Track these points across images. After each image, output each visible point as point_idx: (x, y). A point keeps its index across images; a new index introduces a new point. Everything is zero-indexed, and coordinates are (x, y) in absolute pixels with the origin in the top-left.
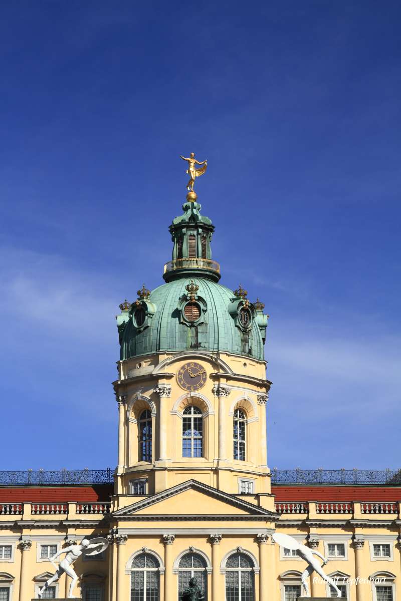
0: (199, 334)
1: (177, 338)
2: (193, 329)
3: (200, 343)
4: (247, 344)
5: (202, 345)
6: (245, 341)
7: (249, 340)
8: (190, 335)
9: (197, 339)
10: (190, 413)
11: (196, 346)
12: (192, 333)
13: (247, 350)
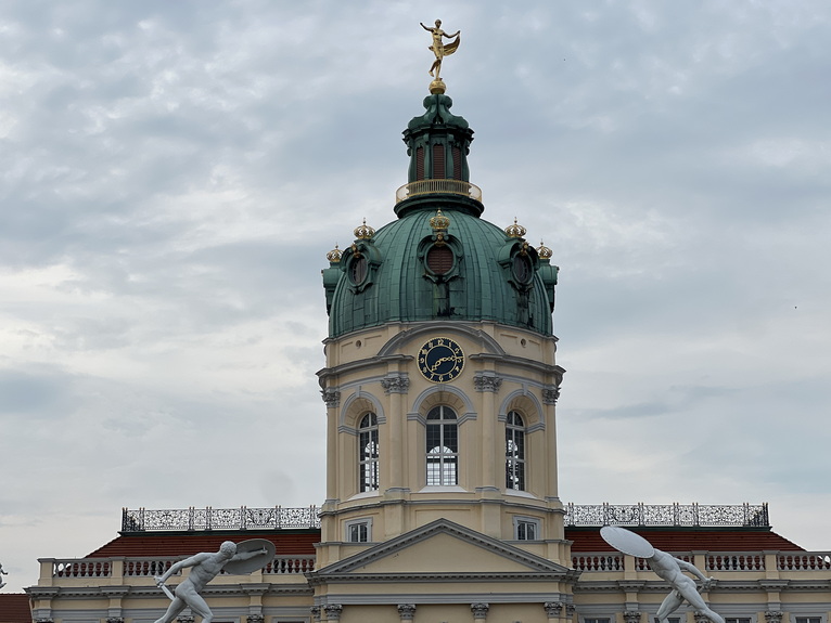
0: (451, 295)
1: (417, 301)
2: (442, 287)
3: (453, 309)
4: (526, 310)
5: (455, 311)
6: (523, 305)
7: (530, 305)
8: (436, 296)
9: (448, 302)
10: (438, 418)
11: (448, 312)
12: (441, 293)
13: (526, 320)
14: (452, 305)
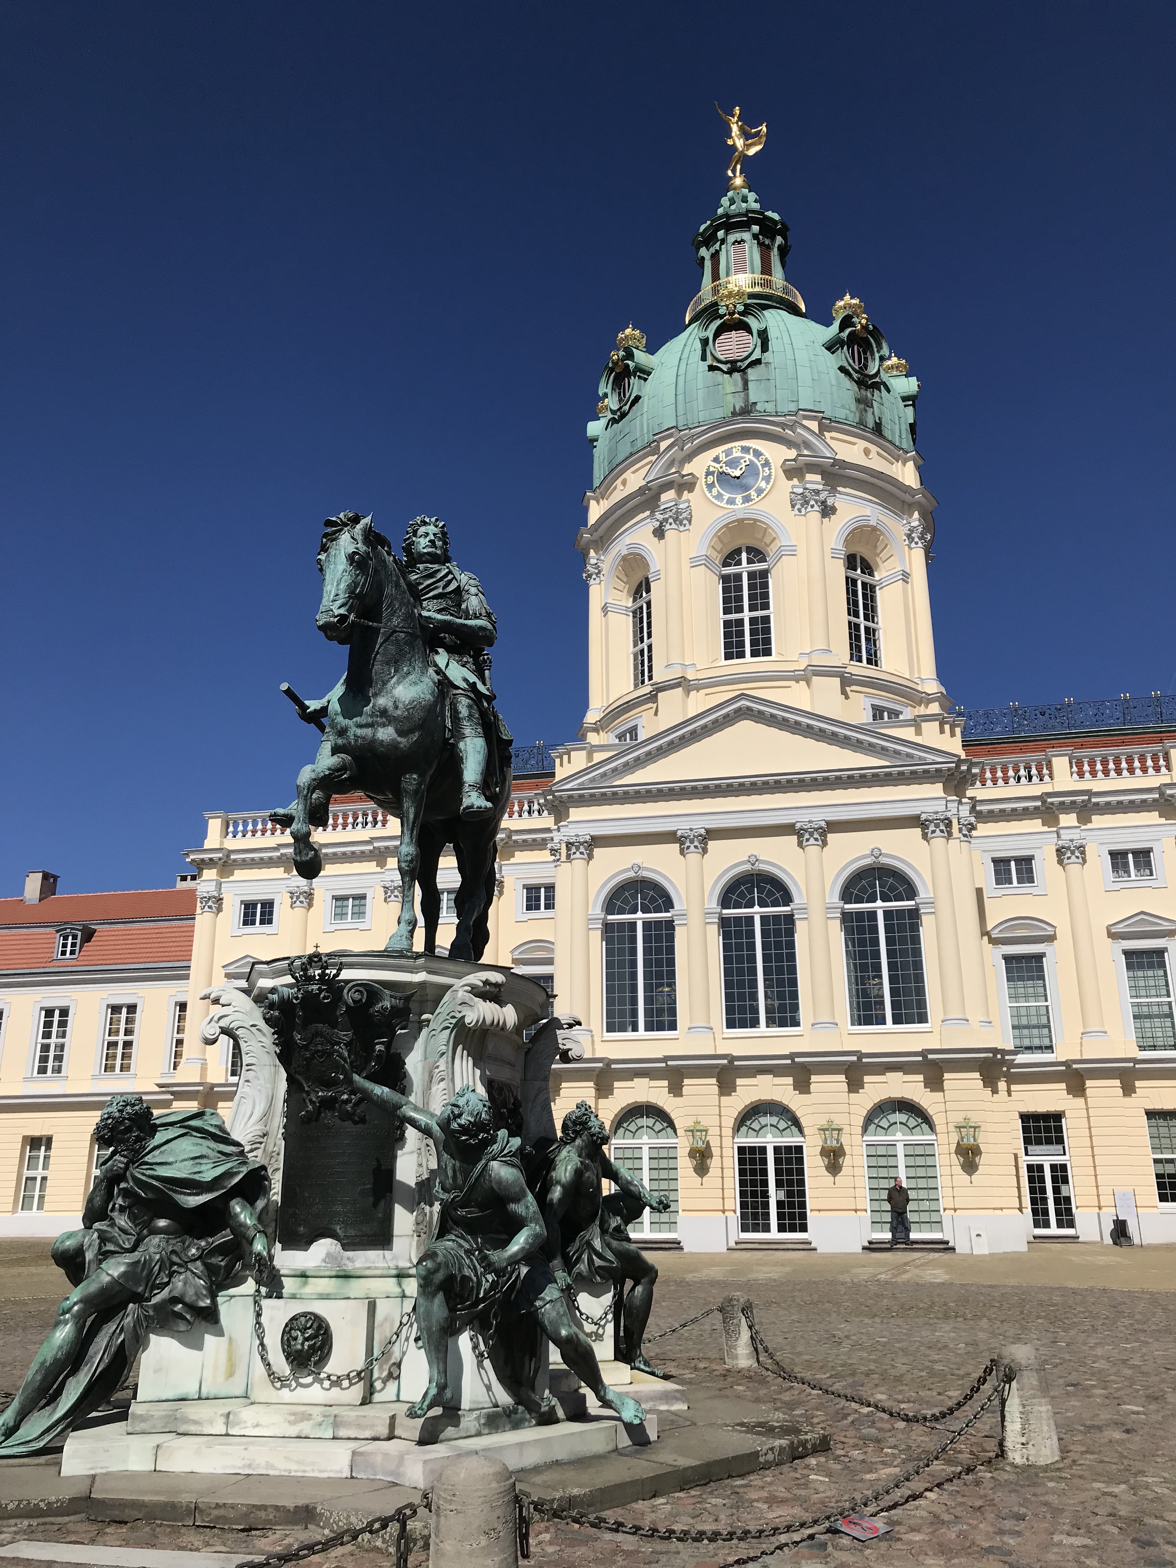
0: (750, 385)
1: (700, 400)
2: (737, 376)
3: (756, 403)
4: (870, 410)
5: (758, 407)
6: (864, 403)
7: (875, 406)
8: (730, 389)
9: (747, 395)
10: (739, 563)
11: (747, 410)
12: (735, 385)
13: (871, 424)
14: (752, 399)
